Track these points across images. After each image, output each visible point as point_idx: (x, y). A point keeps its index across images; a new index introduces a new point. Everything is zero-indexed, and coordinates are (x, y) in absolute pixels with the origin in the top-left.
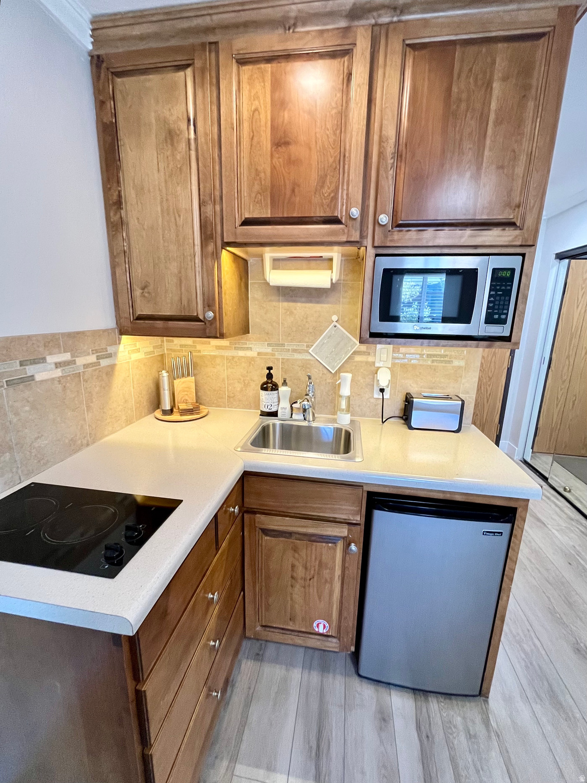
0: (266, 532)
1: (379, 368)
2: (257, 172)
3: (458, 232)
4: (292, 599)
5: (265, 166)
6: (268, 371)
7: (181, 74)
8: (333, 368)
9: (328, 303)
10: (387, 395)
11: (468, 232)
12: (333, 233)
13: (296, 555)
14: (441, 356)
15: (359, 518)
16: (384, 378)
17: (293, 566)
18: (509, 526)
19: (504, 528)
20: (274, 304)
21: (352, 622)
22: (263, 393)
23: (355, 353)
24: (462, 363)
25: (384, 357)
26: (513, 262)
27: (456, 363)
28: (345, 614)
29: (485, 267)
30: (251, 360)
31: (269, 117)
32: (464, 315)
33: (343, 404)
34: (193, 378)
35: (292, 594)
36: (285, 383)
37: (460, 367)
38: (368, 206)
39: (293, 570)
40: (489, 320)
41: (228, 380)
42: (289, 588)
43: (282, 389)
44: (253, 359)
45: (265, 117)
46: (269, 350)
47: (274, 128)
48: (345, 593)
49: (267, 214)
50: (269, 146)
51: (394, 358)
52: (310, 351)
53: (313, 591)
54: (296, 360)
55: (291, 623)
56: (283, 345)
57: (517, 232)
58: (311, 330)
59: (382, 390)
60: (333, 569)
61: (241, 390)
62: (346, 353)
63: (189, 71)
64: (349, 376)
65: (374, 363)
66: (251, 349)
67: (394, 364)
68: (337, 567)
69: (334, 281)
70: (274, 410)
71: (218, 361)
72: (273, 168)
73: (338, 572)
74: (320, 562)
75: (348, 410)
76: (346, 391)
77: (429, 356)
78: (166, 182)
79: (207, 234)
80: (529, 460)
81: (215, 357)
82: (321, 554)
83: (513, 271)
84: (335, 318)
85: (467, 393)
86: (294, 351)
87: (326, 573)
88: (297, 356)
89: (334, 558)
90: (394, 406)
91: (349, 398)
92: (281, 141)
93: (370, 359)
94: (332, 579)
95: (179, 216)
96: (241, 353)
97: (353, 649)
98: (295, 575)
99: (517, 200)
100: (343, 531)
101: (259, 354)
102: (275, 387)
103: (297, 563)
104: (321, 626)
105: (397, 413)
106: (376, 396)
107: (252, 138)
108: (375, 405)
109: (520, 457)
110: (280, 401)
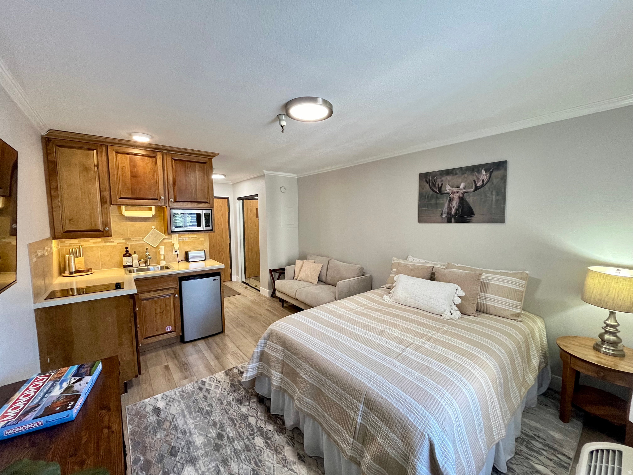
0: (144, 300)
1: (174, 244)
2: (126, 184)
3: (193, 204)
4: (156, 322)
5: (129, 182)
6: (126, 249)
7: (92, 152)
8: (155, 246)
9: (149, 222)
10: (178, 253)
11: (196, 204)
12: (156, 203)
13: (156, 305)
14: (195, 237)
15: (177, 286)
16: (176, 247)
17: (155, 309)
18: (219, 277)
19: (218, 277)
20: (124, 223)
21: (179, 323)
22: (124, 258)
23: (163, 239)
24: (203, 239)
25: (175, 239)
26: (209, 211)
27: (201, 239)
28: (176, 321)
29: (202, 212)
30: (114, 247)
31: (129, 169)
32: (199, 224)
33: (162, 258)
34: (83, 257)
35: (156, 320)
36: (135, 253)
37: (202, 240)
38: (166, 195)
39: (155, 311)
40: (206, 226)
41: (101, 257)
42: (155, 319)
43: (134, 256)
44: (115, 246)
45: (128, 168)
46: (124, 241)
47: (131, 172)
48: (176, 313)
49: (130, 196)
50: (130, 177)
51: (179, 239)
52: (144, 240)
53: (164, 316)
54: (137, 244)
55: (157, 332)
56: (131, 239)
57: (209, 204)
58: (143, 232)
59: (176, 251)
60: (170, 306)
61: (109, 261)
62: (160, 240)
63: (95, 151)
64: (163, 247)
65: (172, 242)
66: (113, 242)
67: (179, 242)
68: (172, 305)
69: (153, 215)
70: (131, 264)
71: (94, 249)
72: (132, 183)
73: (172, 306)
74: (166, 304)
75: (164, 259)
76: (162, 252)
77: (191, 238)
78: (84, 183)
79: (103, 201)
80: (244, 281)
81: (93, 247)
82: (166, 302)
83: (209, 213)
84: (153, 227)
85: (206, 248)
86: (136, 241)
87: (168, 308)
88: (138, 243)
89: (170, 302)
90: (182, 256)
91: (164, 255)
92: (134, 176)
93: (170, 241)
94: (170, 309)
95: (91, 195)
96: (108, 244)
97: (181, 334)
98: (156, 312)
99: (207, 197)
100: (172, 291)
101: (118, 243)
102: (130, 255)
103: (157, 308)
104: (169, 328)
105: (183, 259)
106: (174, 254)
107: (123, 174)
108: (175, 257)
109: (241, 281)
110: (134, 261)
